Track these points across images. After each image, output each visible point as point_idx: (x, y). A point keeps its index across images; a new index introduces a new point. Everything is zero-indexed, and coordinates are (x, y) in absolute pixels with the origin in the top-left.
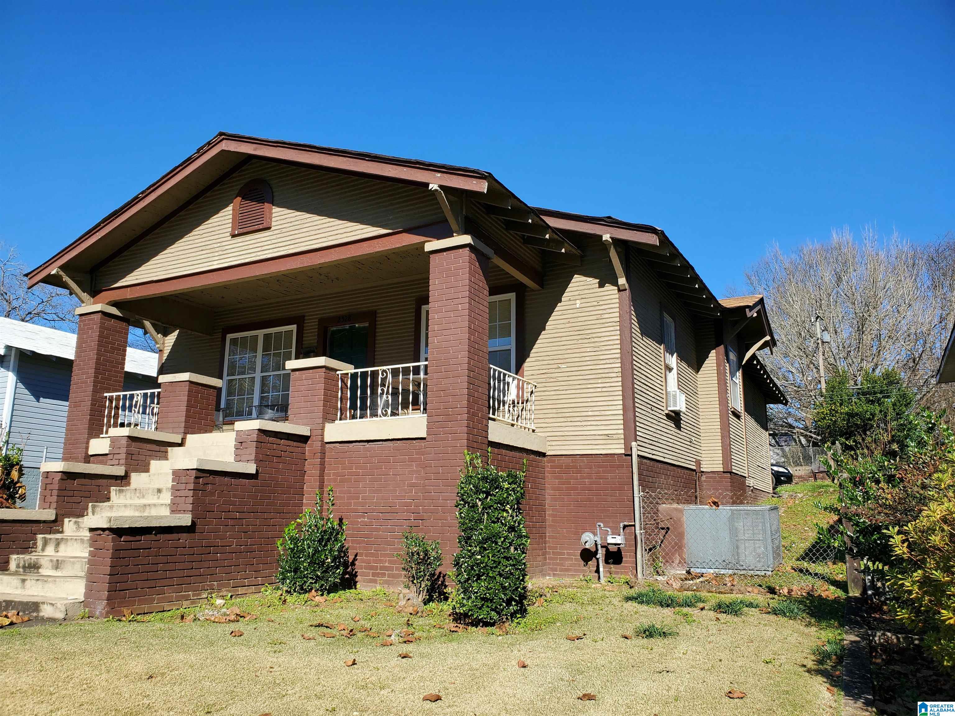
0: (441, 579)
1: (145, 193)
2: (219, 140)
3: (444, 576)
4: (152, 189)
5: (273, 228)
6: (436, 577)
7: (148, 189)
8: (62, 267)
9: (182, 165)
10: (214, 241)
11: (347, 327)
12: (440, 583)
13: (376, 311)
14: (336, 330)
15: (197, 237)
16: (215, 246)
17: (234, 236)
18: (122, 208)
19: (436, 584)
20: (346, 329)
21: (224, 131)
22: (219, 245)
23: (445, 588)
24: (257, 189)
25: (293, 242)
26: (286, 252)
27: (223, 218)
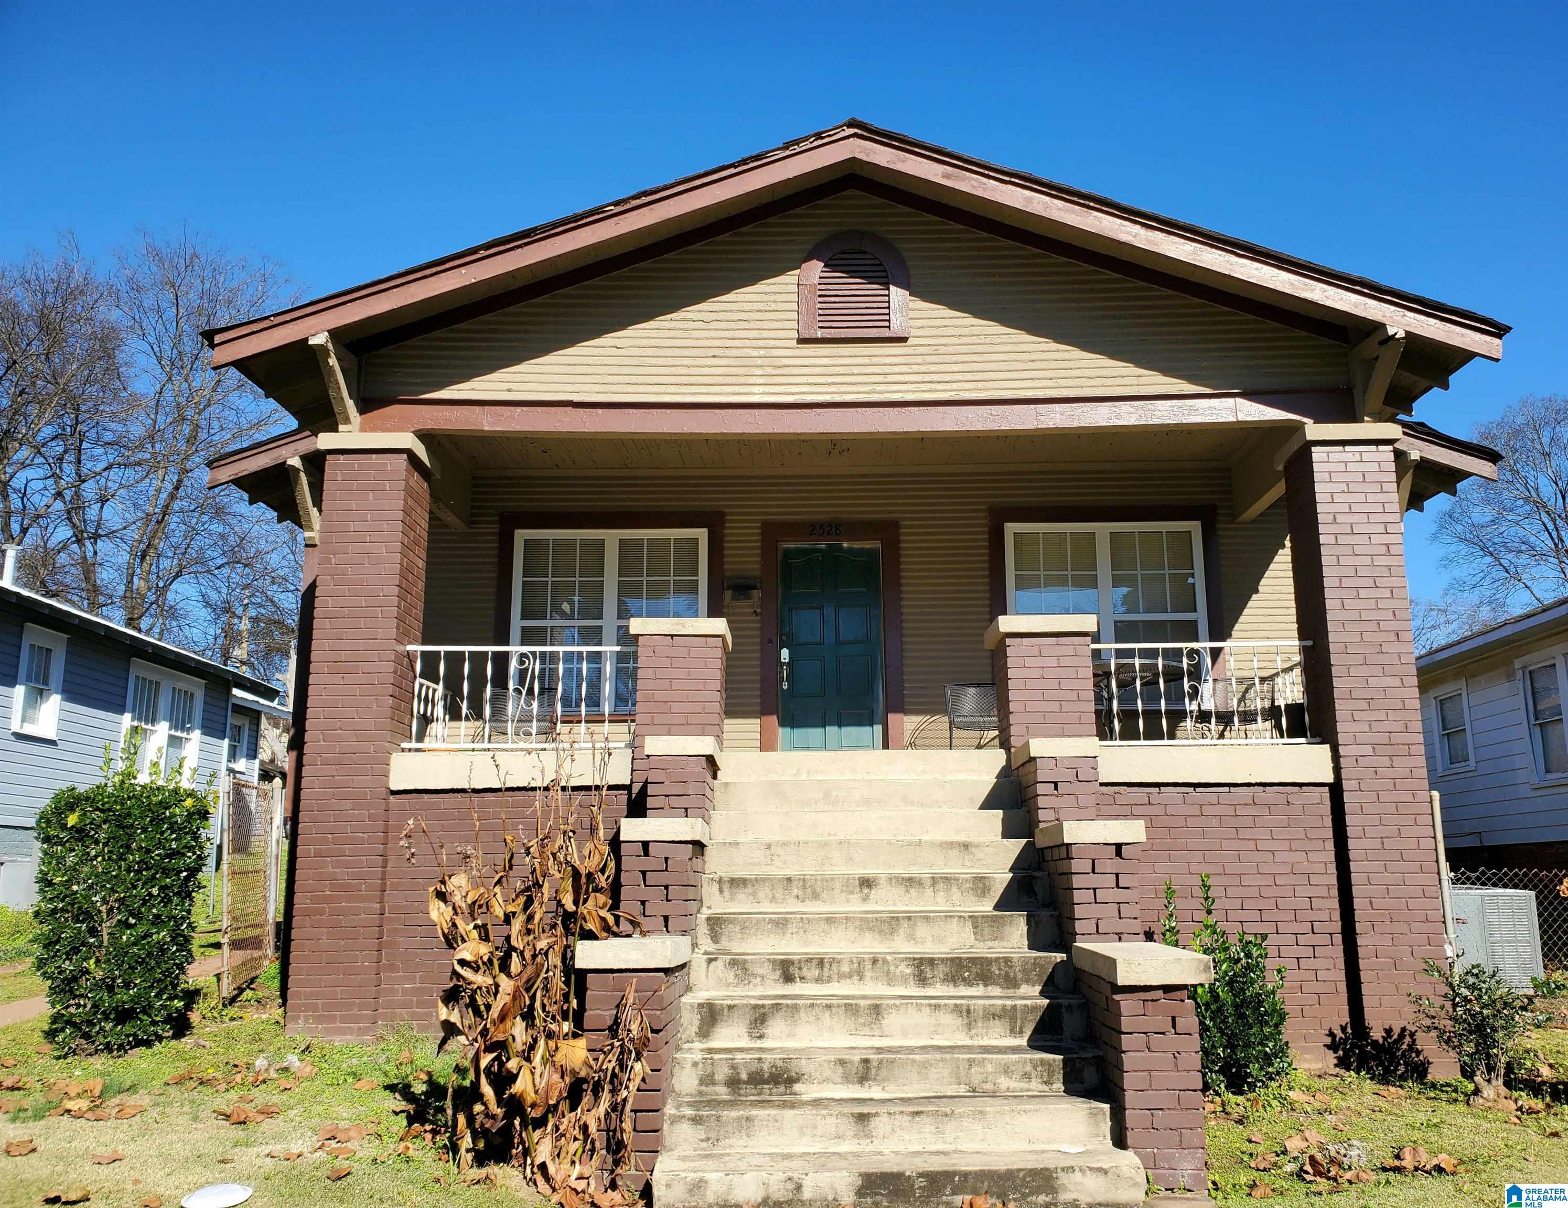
0: (1408, 1040)
1: (624, 206)
2: (843, 134)
3: (1412, 1035)
4: (645, 200)
5: (910, 342)
6: (1395, 1037)
7: (634, 197)
8: (334, 334)
9: (736, 167)
10: (748, 343)
11: (822, 545)
12: (1404, 1047)
13: (898, 522)
14: (796, 549)
15: (691, 325)
16: (754, 353)
17: (802, 341)
18: (555, 225)
19: (1399, 1049)
20: (820, 550)
21: (866, 121)
22: (762, 352)
23: (1418, 1056)
24: (865, 253)
25: (969, 376)
26: (953, 393)
27: (766, 298)
